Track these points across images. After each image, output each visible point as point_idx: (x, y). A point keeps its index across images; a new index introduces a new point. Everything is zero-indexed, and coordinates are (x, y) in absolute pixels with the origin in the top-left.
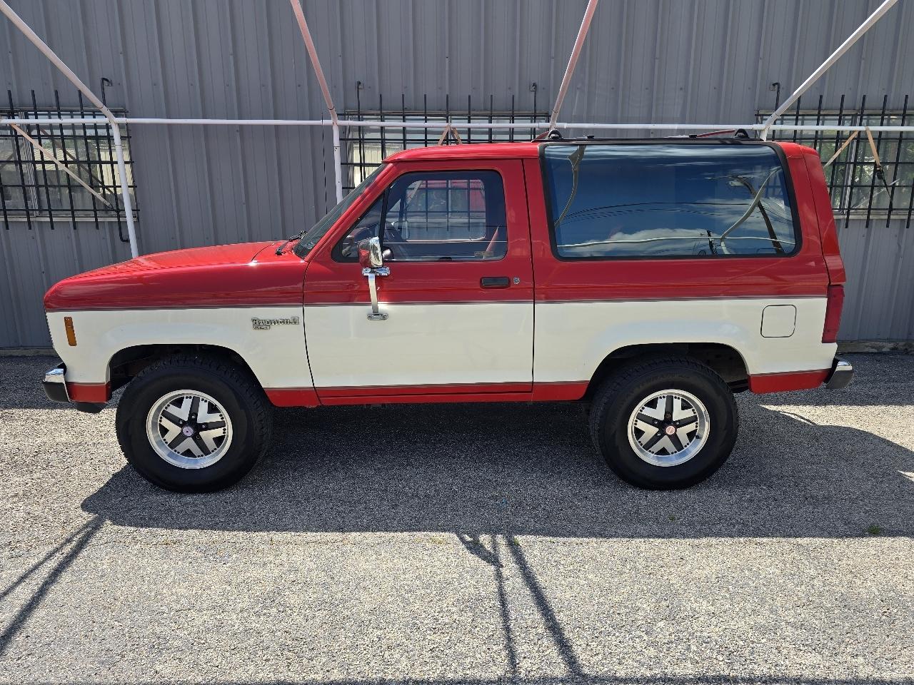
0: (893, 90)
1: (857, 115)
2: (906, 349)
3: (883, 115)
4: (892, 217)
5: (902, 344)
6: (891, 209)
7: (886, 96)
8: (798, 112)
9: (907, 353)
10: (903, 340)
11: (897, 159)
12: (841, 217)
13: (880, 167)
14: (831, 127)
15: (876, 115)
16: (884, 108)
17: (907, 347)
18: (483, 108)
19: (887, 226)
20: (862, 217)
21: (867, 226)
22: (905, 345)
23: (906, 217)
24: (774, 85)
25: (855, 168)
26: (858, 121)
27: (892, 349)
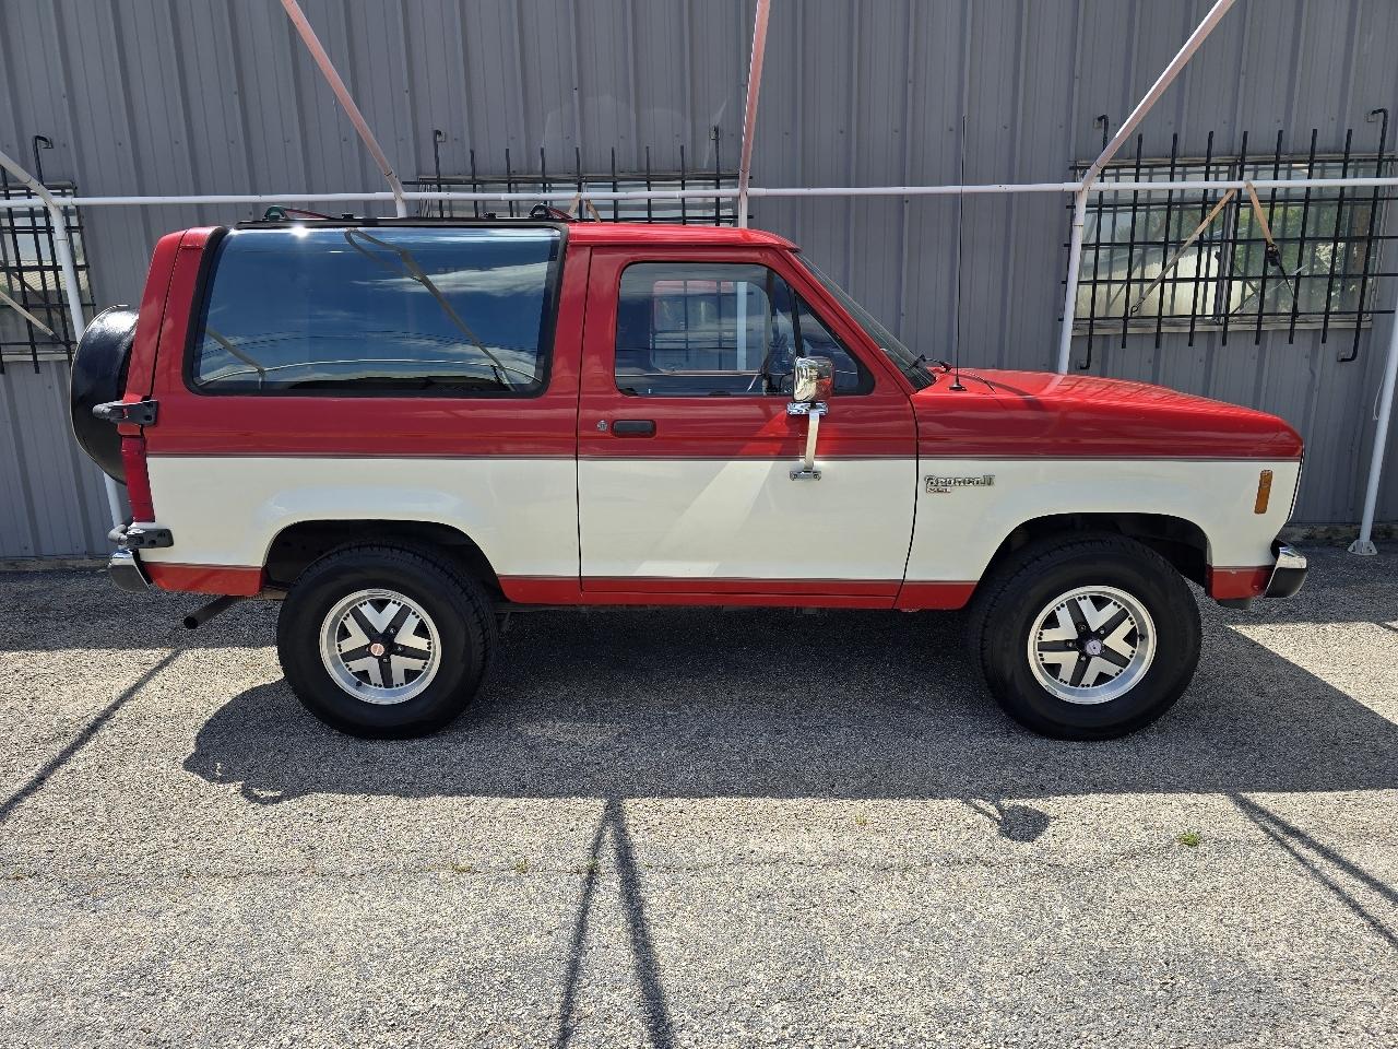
0: (1293, 125)
1: (1235, 164)
2: (1329, 538)
3: (1278, 161)
4: (1297, 326)
5: (1324, 528)
6: (1295, 313)
7: (1281, 132)
8: (1138, 162)
9: (1331, 544)
10: (1323, 524)
11: (1303, 233)
12: (1216, 328)
13: (1273, 245)
14: (1195, 184)
15: (1265, 163)
16: (1278, 154)
17: (1330, 533)
18: (635, 169)
19: (1291, 341)
20: (1248, 327)
21: (1257, 342)
22: (1327, 530)
23: (1321, 326)
24: (1100, 119)
25: (1234, 247)
26: (1238, 173)
27: (1307, 538)
